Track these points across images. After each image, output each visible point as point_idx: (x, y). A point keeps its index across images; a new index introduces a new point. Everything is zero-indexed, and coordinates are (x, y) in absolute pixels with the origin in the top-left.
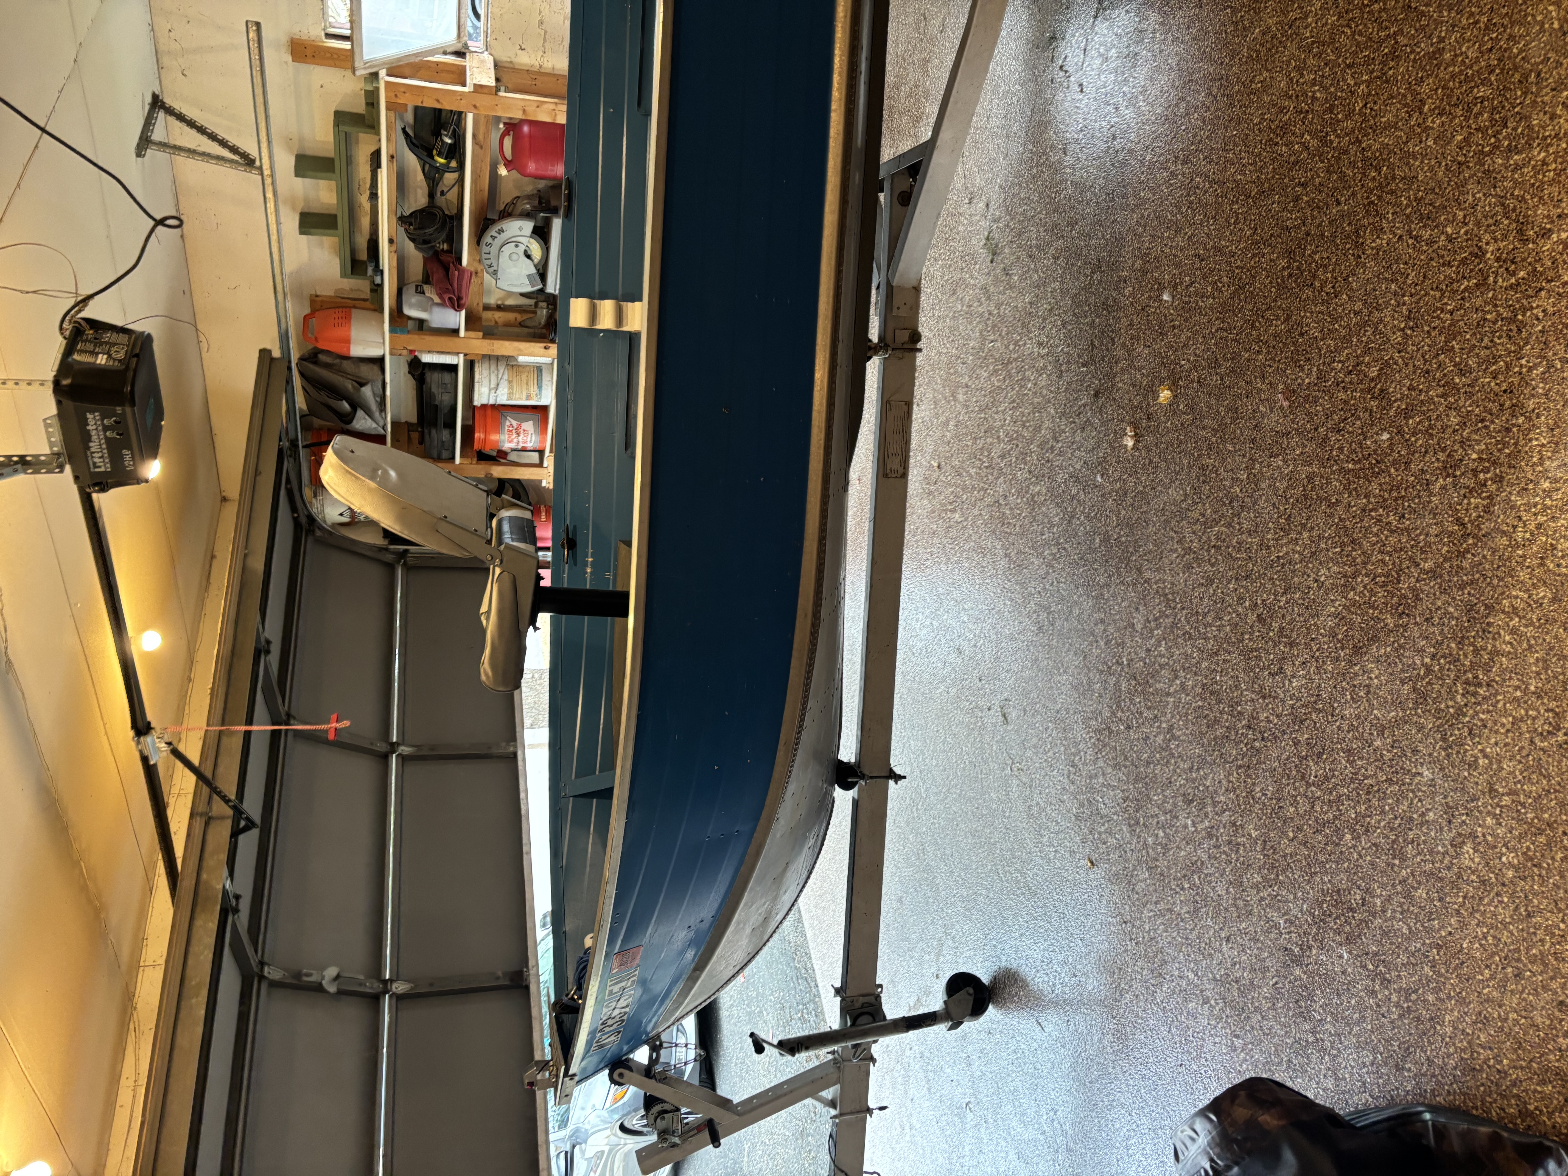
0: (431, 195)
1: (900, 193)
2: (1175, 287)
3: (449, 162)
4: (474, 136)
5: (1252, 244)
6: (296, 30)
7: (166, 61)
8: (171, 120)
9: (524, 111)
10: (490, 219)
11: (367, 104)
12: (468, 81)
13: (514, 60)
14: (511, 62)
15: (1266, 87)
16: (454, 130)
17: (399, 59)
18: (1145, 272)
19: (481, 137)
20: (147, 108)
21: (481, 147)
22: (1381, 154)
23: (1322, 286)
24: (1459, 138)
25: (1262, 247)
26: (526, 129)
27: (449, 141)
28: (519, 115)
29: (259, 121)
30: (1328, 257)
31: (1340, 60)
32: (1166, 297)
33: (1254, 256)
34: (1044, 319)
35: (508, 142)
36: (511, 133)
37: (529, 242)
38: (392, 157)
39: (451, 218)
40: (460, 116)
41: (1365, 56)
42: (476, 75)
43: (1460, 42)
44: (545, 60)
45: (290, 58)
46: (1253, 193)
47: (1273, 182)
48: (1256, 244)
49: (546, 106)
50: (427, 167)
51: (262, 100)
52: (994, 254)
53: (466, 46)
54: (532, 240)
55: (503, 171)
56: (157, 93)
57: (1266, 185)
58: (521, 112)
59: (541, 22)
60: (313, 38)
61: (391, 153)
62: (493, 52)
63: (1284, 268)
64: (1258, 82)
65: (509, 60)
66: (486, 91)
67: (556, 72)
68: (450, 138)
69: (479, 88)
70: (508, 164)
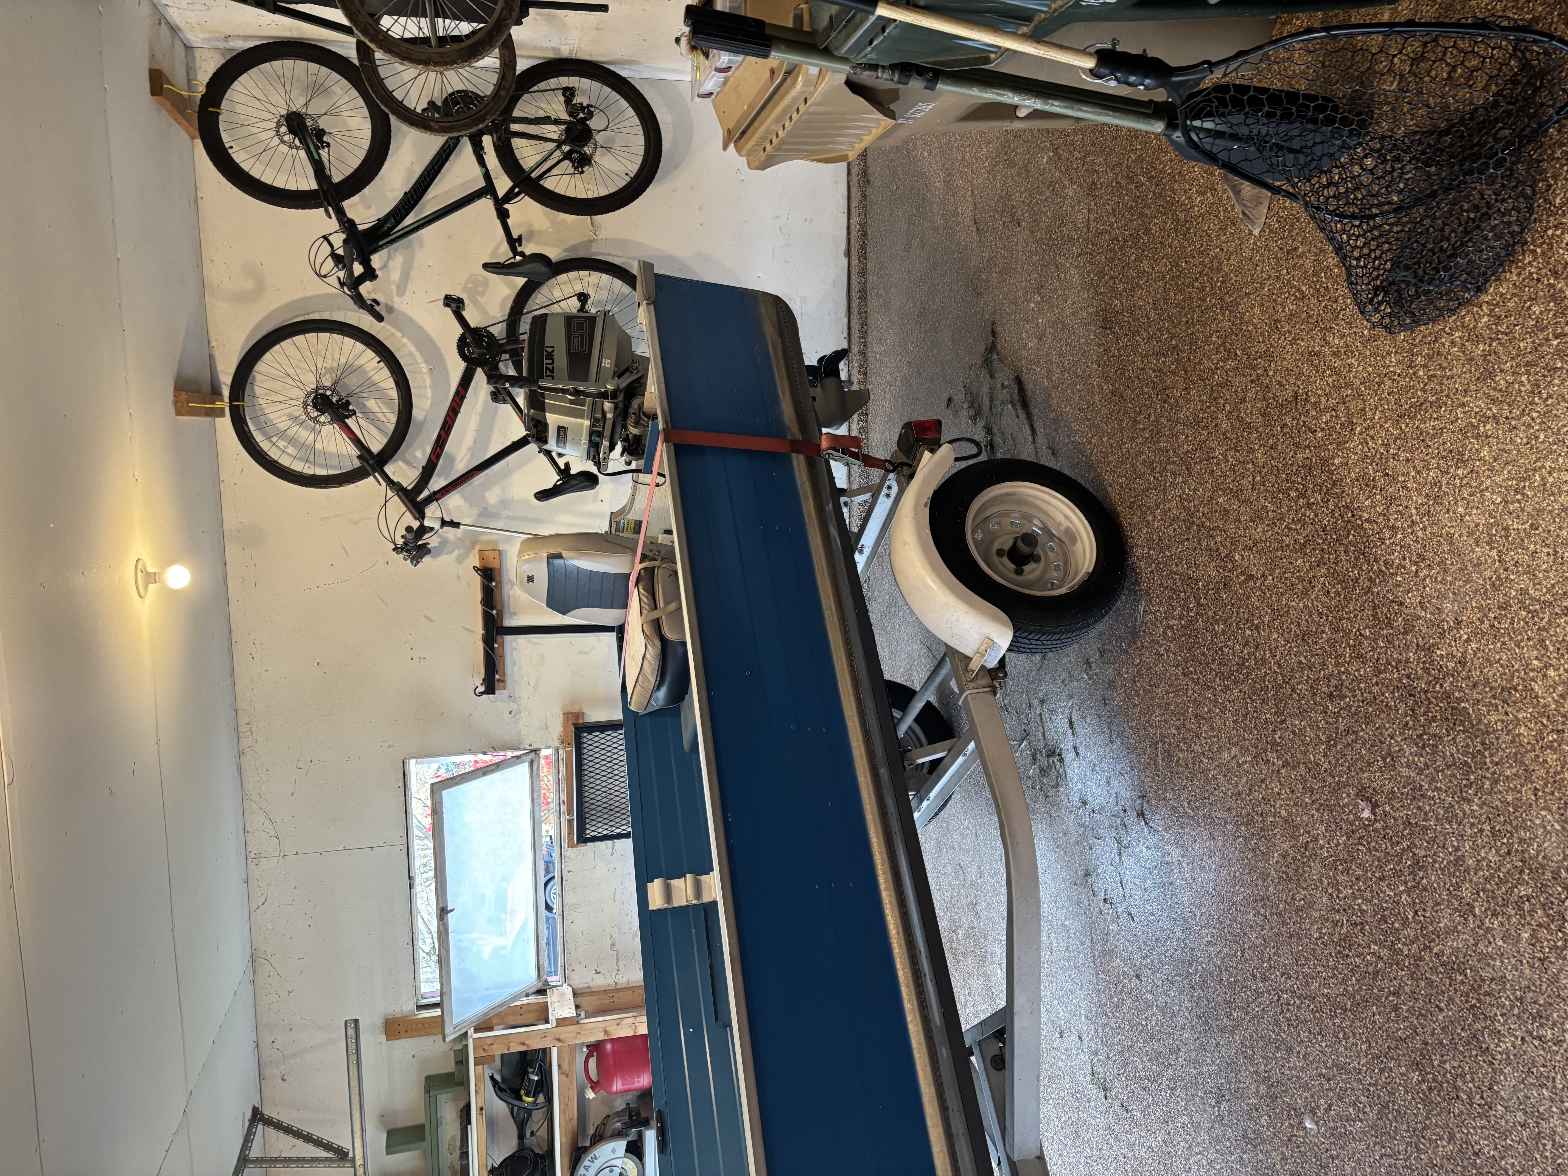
0: (521, 1136)
1: (992, 1058)
2: (1313, 1112)
3: (536, 1100)
4: (559, 1066)
5: (1373, 1058)
6: (390, 1010)
7: (267, 1071)
8: (271, 1131)
9: (605, 1031)
10: (581, 1148)
11: (457, 1063)
12: (551, 1018)
13: (591, 984)
14: (589, 987)
15: (1311, 905)
16: (540, 1066)
17: (485, 1015)
18: (1274, 1098)
19: (566, 1066)
20: (247, 1123)
21: (567, 1076)
22: (1456, 957)
23: (1470, 1098)
24: (1526, 935)
25: (1385, 1060)
26: (609, 1046)
27: (536, 1078)
28: (601, 1036)
29: (354, 1112)
30: (1460, 1066)
31: (1369, 874)
32: (1309, 1124)
33: (1382, 1071)
34: (1187, 1160)
35: (592, 1063)
36: (595, 1054)
37: (623, 1163)
38: (482, 1109)
39: (542, 1157)
40: (545, 1053)
41: (1391, 869)
42: (557, 1010)
43: (1475, 848)
44: (620, 977)
45: (384, 1038)
46: (1348, 1006)
47: (1363, 993)
48: (1378, 1058)
49: (625, 1021)
50: (516, 1109)
51: (357, 1091)
52: (1105, 1090)
53: (546, 983)
54: (626, 1160)
55: (590, 1095)
56: (257, 1106)
57: (1358, 997)
58: (603, 1034)
59: (613, 945)
60: (406, 1014)
61: (480, 1105)
62: (571, 982)
63: (1419, 1083)
64: (1300, 900)
65: (586, 985)
66: (568, 1022)
67: (631, 985)
68: (537, 1075)
69: (561, 1022)
70: (594, 1086)
